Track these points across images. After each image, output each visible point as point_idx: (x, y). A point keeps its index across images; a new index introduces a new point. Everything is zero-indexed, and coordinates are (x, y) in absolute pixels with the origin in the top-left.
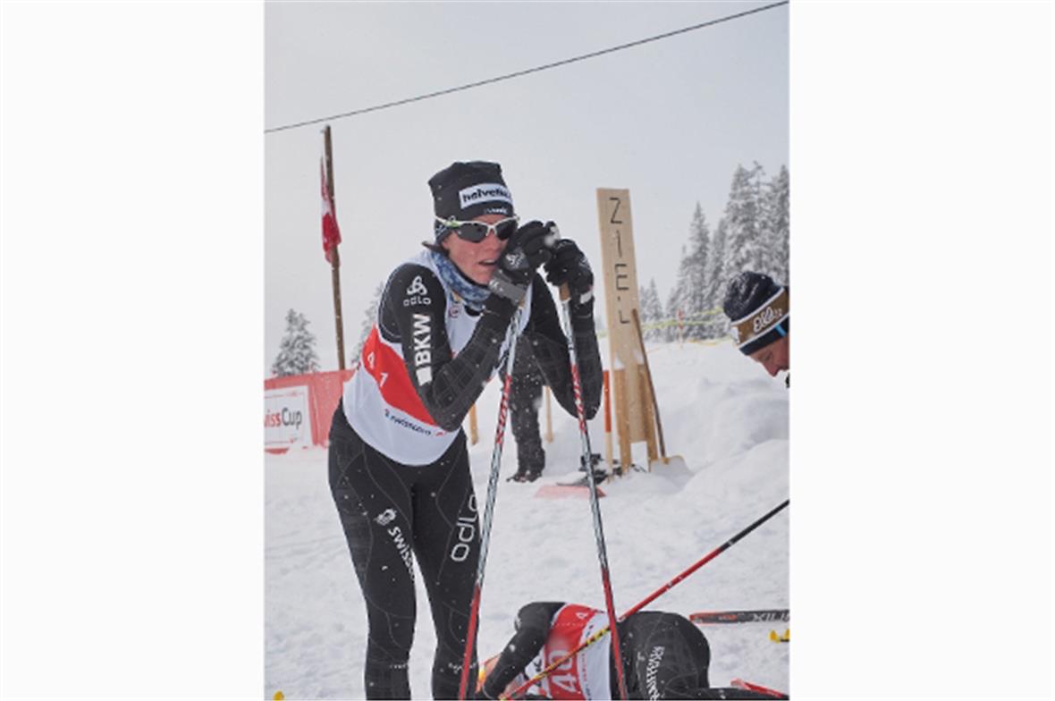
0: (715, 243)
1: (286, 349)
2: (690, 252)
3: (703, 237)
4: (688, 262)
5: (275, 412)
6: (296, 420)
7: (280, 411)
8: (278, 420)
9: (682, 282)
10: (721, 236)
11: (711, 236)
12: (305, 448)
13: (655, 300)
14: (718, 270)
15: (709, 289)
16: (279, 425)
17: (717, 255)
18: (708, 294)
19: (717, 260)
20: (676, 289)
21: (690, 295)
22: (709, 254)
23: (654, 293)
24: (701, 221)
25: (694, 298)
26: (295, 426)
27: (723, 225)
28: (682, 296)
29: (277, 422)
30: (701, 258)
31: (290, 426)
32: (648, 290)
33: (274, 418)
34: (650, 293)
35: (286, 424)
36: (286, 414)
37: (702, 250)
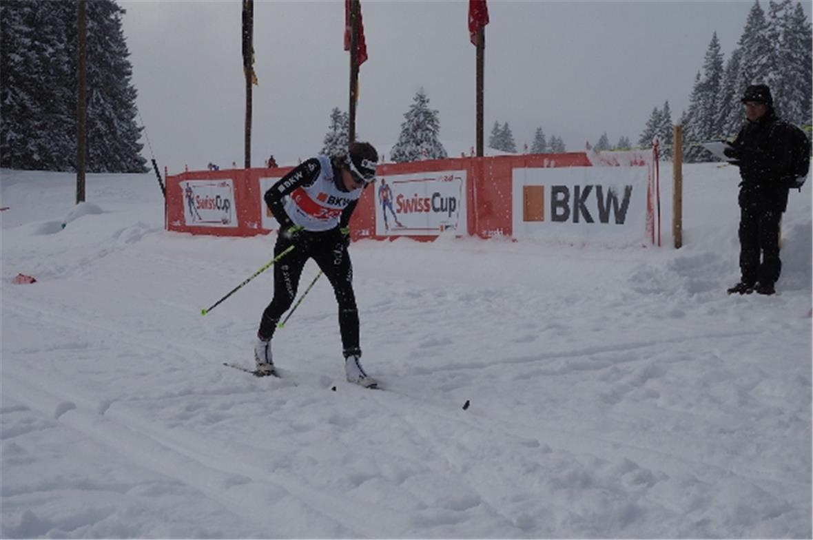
0: (728, 72)
1: (330, 144)
2: (703, 79)
3: (717, 65)
4: (701, 88)
5: (423, 197)
6: (450, 205)
7: (430, 197)
8: (427, 205)
9: (694, 107)
10: (734, 65)
11: (725, 65)
12: (458, 237)
13: (668, 121)
14: (729, 98)
15: (720, 115)
16: (427, 211)
17: (729, 84)
18: (718, 119)
19: (729, 88)
20: (688, 113)
21: (701, 118)
22: (721, 82)
23: (668, 116)
24: (717, 51)
25: (705, 122)
26: (447, 213)
27: (736, 56)
28: (693, 120)
29: (425, 208)
30: (713, 86)
31: (440, 213)
32: (661, 112)
33: (423, 202)
34: (663, 115)
35: (436, 210)
36: (438, 200)
37: (715, 78)
